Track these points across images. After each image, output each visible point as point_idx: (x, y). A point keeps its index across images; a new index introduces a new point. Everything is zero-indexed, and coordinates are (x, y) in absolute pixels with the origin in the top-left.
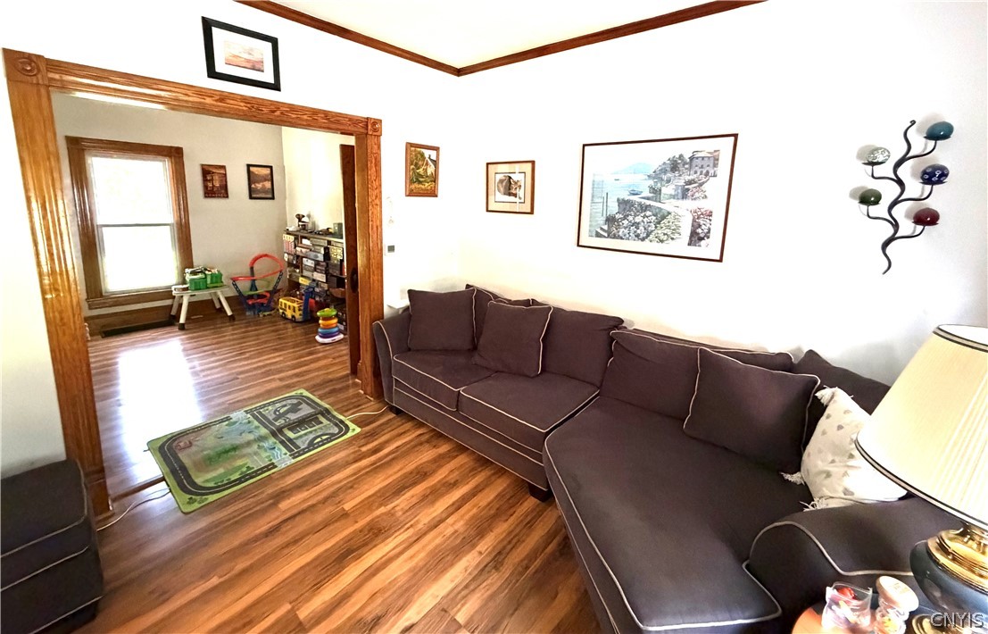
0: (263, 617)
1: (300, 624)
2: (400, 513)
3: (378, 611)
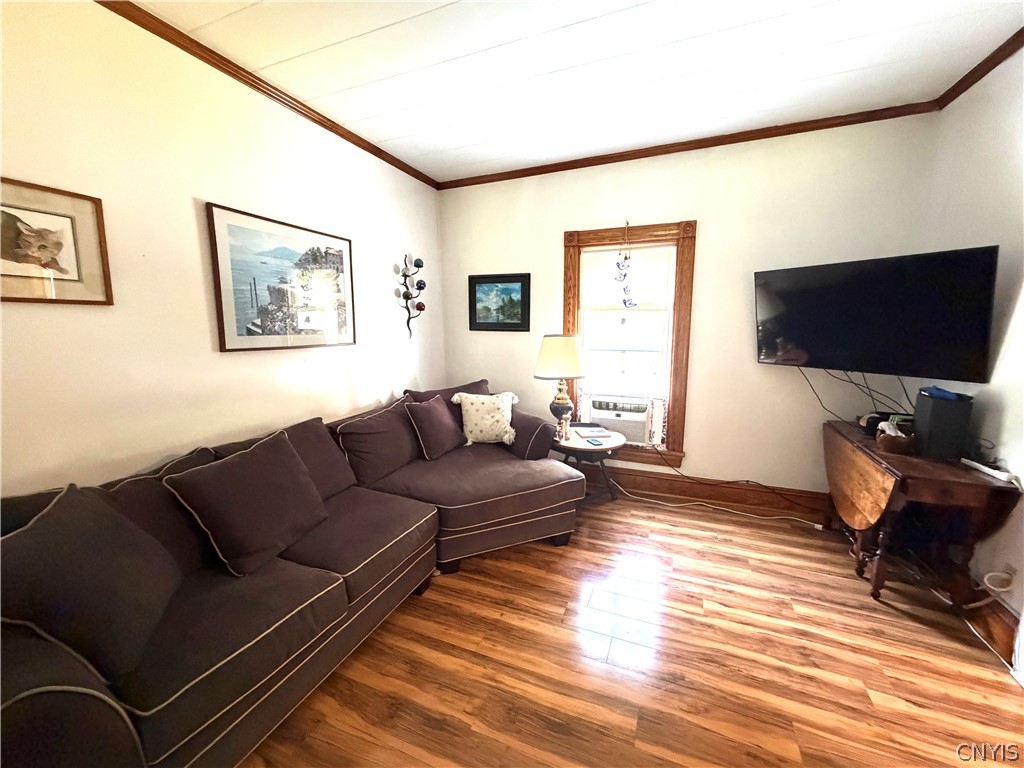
2: (476, 700)
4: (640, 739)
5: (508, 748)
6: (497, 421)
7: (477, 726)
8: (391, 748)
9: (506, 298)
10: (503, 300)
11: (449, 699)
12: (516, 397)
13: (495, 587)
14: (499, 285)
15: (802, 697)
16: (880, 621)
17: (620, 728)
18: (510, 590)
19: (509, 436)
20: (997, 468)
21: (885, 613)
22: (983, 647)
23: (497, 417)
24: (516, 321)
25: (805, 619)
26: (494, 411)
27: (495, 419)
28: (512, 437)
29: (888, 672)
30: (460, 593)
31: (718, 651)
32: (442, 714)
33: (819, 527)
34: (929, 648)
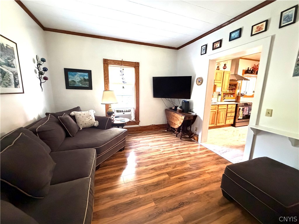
0: (176, 178)
1: (168, 174)
2: (135, 192)
3: (151, 170)
4: (171, 177)
5: (151, 195)
6: (91, 120)
7: (141, 196)
8: (125, 216)
9: (82, 78)
10: (81, 79)
11: (129, 196)
12: (94, 111)
13: (114, 167)
14: (79, 73)
15: (184, 158)
16: (183, 142)
17: (166, 178)
18: (119, 166)
19: (96, 124)
20: (193, 113)
21: (183, 141)
22: (194, 141)
23: (91, 118)
24: (87, 86)
25: (176, 146)
26: (89, 116)
27: (90, 119)
28: (98, 124)
29: (189, 149)
30: (105, 173)
31: (169, 157)
32: (130, 200)
33: (166, 131)
34: (190, 144)
